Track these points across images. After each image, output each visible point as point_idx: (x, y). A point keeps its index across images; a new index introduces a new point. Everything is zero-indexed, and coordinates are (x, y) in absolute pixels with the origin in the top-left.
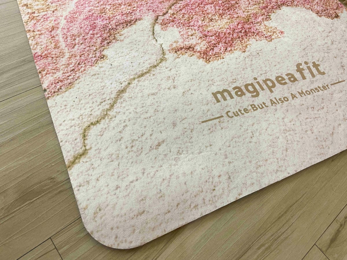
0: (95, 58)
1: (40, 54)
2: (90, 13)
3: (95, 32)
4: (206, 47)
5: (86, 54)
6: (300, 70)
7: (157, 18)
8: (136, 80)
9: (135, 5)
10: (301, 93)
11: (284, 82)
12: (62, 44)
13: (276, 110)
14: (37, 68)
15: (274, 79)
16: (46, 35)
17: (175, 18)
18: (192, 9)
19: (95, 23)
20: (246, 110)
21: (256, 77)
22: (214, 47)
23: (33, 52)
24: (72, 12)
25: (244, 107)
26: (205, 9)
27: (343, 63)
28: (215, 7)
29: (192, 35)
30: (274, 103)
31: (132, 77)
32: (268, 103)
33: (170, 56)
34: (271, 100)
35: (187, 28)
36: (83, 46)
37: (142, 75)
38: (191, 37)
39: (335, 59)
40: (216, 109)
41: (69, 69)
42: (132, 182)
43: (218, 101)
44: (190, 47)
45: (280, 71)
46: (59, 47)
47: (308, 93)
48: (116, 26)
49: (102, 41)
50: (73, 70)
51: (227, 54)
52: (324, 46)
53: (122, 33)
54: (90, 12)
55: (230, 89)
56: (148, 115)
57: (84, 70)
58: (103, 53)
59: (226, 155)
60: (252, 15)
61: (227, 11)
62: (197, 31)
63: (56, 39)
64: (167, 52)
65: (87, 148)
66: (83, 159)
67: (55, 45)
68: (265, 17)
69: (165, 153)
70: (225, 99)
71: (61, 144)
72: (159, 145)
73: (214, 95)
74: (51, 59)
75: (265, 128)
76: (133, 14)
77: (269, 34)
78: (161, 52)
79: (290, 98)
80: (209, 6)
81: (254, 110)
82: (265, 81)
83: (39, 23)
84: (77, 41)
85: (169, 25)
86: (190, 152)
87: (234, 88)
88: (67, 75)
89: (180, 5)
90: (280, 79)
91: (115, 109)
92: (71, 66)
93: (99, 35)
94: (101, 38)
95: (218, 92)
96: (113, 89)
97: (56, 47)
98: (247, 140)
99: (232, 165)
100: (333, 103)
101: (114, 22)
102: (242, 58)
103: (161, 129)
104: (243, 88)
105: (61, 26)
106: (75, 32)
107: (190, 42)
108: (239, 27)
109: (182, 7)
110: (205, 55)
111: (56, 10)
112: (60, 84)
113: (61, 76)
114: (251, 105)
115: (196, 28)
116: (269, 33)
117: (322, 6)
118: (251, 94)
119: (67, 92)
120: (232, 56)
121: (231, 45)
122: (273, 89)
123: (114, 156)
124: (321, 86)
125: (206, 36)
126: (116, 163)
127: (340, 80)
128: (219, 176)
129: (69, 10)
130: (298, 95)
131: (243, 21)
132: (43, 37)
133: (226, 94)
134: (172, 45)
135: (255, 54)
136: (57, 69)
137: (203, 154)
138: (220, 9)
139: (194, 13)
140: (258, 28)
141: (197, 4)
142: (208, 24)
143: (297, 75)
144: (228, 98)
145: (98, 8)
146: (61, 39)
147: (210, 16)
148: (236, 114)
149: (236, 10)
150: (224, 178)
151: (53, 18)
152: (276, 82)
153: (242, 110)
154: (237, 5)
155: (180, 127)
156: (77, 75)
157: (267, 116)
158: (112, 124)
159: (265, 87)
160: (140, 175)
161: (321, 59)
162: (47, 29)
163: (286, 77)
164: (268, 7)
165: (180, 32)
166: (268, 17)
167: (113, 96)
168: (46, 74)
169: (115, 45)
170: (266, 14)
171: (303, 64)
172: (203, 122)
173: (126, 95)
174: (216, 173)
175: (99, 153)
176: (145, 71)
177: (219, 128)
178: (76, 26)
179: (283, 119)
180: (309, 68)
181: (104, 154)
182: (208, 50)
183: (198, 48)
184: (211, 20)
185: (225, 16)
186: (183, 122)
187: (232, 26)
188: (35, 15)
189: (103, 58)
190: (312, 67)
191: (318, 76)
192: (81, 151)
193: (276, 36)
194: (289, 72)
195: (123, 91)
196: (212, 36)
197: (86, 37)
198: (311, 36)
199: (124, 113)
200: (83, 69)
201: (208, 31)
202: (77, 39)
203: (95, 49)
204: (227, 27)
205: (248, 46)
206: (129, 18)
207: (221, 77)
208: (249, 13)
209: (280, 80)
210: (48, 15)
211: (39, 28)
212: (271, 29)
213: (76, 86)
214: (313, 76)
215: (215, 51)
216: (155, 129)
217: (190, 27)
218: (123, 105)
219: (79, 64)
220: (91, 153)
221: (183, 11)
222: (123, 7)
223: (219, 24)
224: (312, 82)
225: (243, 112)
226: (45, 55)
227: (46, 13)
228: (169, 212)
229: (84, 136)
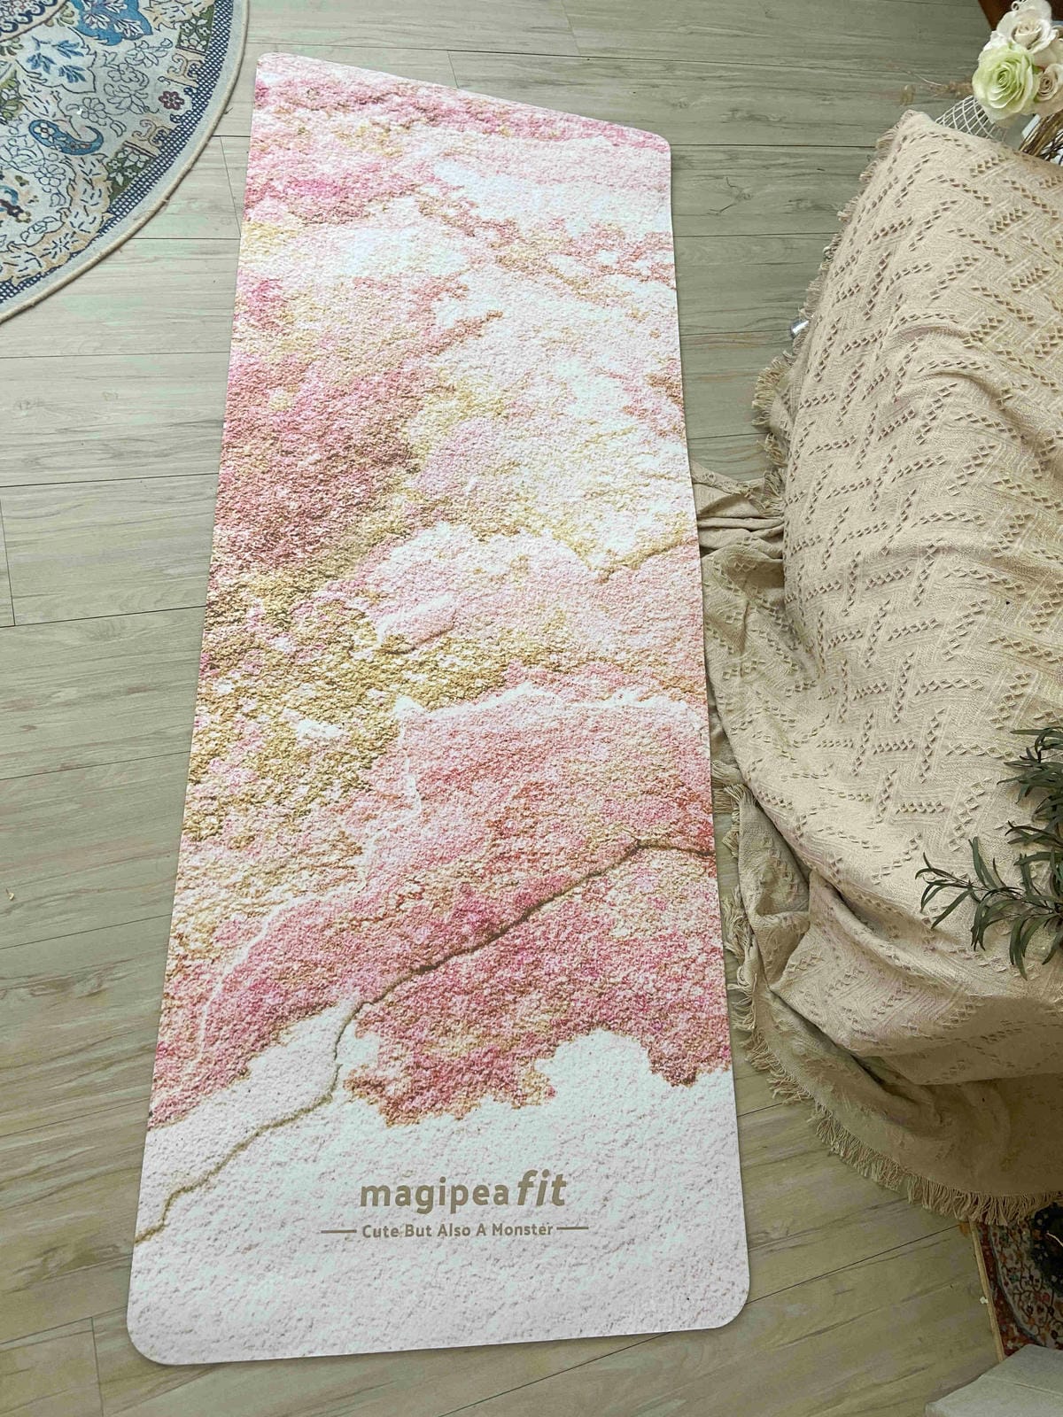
0: (233, 1073)
1: (166, 1046)
2: (264, 976)
3: (254, 1019)
4: (405, 1090)
5: (224, 1062)
6: (525, 1185)
7: (361, 1007)
8: (270, 1130)
9: (339, 971)
10: (497, 1229)
11: (483, 1199)
12: (201, 1034)
13: (439, 1245)
14: (155, 1071)
15: (471, 1190)
16: (186, 1011)
17: (389, 1014)
18: (428, 1000)
19: (261, 1000)
20: (395, 1232)
21: (446, 1176)
22: (417, 1093)
23: (160, 1039)
24: (238, 968)
25: (395, 1226)
26: (450, 1004)
27: (612, 1193)
28: (469, 1001)
29: (396, 1059)
30: (445, 1232)
31: (266, 1123)
32: (435, 1231)
33: (341, 1093)
34: (443, 1226)
35: (398, 1040)
36: (226, 1045)
37: (282, 1123)
38: (393, 1063)
39: (604, 1179)
40: (353, 1215)
41: (193, 1085)
42: (194, 1289)
43: (364, 1204)
44: (380, 1084)
45: (491, 1176)
46: (194, 1039)
47: (509, 1231)
48: (290, 1012)
49: (257, 1041)
50: (197, 1087)
51: (430, 1114)
52: (607, 1147)
53: (291, 1029)
54: (264, 973)
55: (393, 1188)
56: (257, 1198)
57: (211, 1091)
58: (250, 1065)
59: (325, 1293)
60: (525, 1038)
61: (486, 1017)
62: (409, 1052)
63: (197, 1021)
64: (340, 1086)
65: (166, 1223)
66: (155, 1237)
67: (192, 1034)
68: (546, 1048)
69: (252, 1262)
70: (375, 1203)
71: (140, 1206)
72: (249, 1248)
73: (365, 1190)
74: (176, 1058)
75: (403, 1270)
76: (326, 991)
77: (528, 1090)
78: (331, 1083)
79: (474, 1233)
80: (460, 998)
81: (407, 1235)
82: (454, 1189)
83: (185, 982)
84: (222, 1033)
85: (372, 1027)
86: (282, 1272)
87: (400, 1188)
88: (186, 1094)
89: (412, 984)
90: (481, 1192)
91: (220, 1176)
92: (197, 1079)
93: (256, 1027)
94: (257, 1033)
95: (372, 1188)
96: (231, 1139)
97: (191, 1039)
98: (367, 1281)
99: (324, 1310)
100: (536, 1261)
101: (290, 1002)
102: (447, 1132)
103: (263, 1225)
104: (413, 1192)
105: (213, 996)
106: (226, 1014)
107: (386, 1073)
108: (485, 1060)
109: (412, 990)
110: (395, 1110)
111: (218, 958)
112: (172, 1108)
113: (177, 1094)
114: (407, 1226)
115: (411, 1044)
116: (527, 1088)
117: (680, 1045)
118: (418, 1206)
119: (174, 1126)
120: (435, 1122)
121: (448, 1097)
122: (458, 1207)
123: (189, 1246)
124: (538, 1226)
125: (418, 1067)
126: (187, 1257)
127: (581, 1225)
128: (300, 1320)
129: (236, 962)
130: (489, 1232)
131: (499, 1048)
132: (180, 1012)
133: (382, 1195)
134: (355, 1071)
135: (474, 1128)
136: (176, 1080)
137: (296, 1280)
138: (474, 1010)
139: (425, 1010)
140: (517, 1069)
141: (442, 989)
142: (436, 1040)
143: (514, 1195)
144: (381, 1202)
145: (280, 967)
146: (203, 1026)
147: (449, 1021)
148: (376, 1234)
149: (503, 1019)
150: (303, 1324)
151: (207, 977)
152: (471, 1196)
153: (390, 1229)
154: (512, 1007)
155: (287, 1232)
156: (198, 1099)
157: (421, 1250)
158: (208, 1198)
159: (448, 1199)
160: (208, 1283)
161: (577, 1174)
162: (191, 998)
163: (492, 1191)
164: (569, 1024)
165: (381, 1047)
166: (551, 1048)
167: (227, 1151)
168: (162, 1086)
169: (273, 1051)
170: (552, 1042)
171: (539, 1174)
172: (323, 1232)
173: (244, 1154)
174: (297, 1314)
175: (175, 1235)
176: (290, 1116)
177: (340, 1247)
178: (233, 1000)
179: (439, 1264)
180: (544, 1184)
181: (180, 1238)
182: (405, 1098)
183: (391, 1090)
184: (446, 1032)
185: (476, 1029)
186: (296, 1223)
187: (473, 1055)
188: (187, 963)
189: (243, 1074)
190: (550, 1184)
191: (548, 1206)
192: (157, 1224)
193: (536, 1099)
194: (505, 1183)
195: (243, 1145)
196: (427, 1069)
197: (238, 1027)
198: (597, 1117)
199: (229, 1185)
200: (210, 1088)
201: (427, 1057)
202: (225, 1028)
203: (240, 1054)
204: (464, 1054)
205: (473, 1109)
206: (316, 999)
207: (393, 1161)
208: (522, 1031)
209: (480, 1194)
210: (204, 968)
211: (182, 994)
212: (537, 1080)
213: (190, 1118)
214: (540, 1202)
215: (414, 1104)
216: (255, 1223)
217: (403, 1040)
218: (233, 1171)
219: (208, 1078)
220: (167, 1231)
221: (410, 1002)
222: (319, 970)
223: (455, 1044)
224: (529, 1214)
225: (389, 1233)
226: (173, 1049)
227: (202, 961)
228: (218, 1341)
229: (168, 1205)
